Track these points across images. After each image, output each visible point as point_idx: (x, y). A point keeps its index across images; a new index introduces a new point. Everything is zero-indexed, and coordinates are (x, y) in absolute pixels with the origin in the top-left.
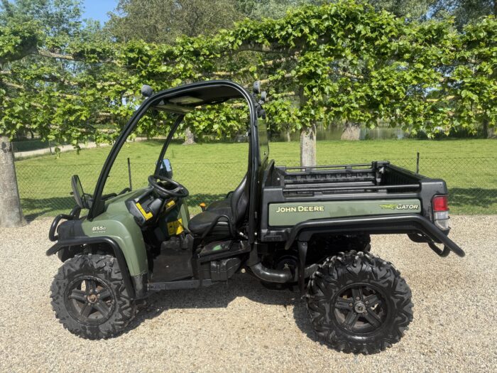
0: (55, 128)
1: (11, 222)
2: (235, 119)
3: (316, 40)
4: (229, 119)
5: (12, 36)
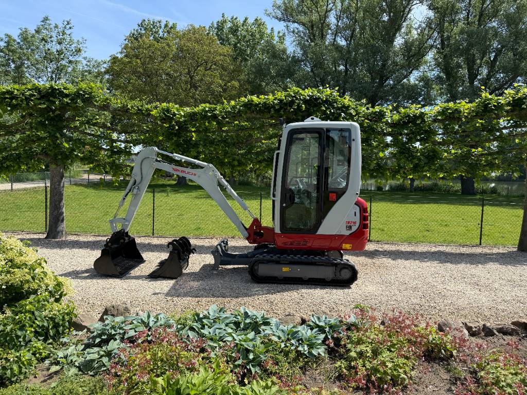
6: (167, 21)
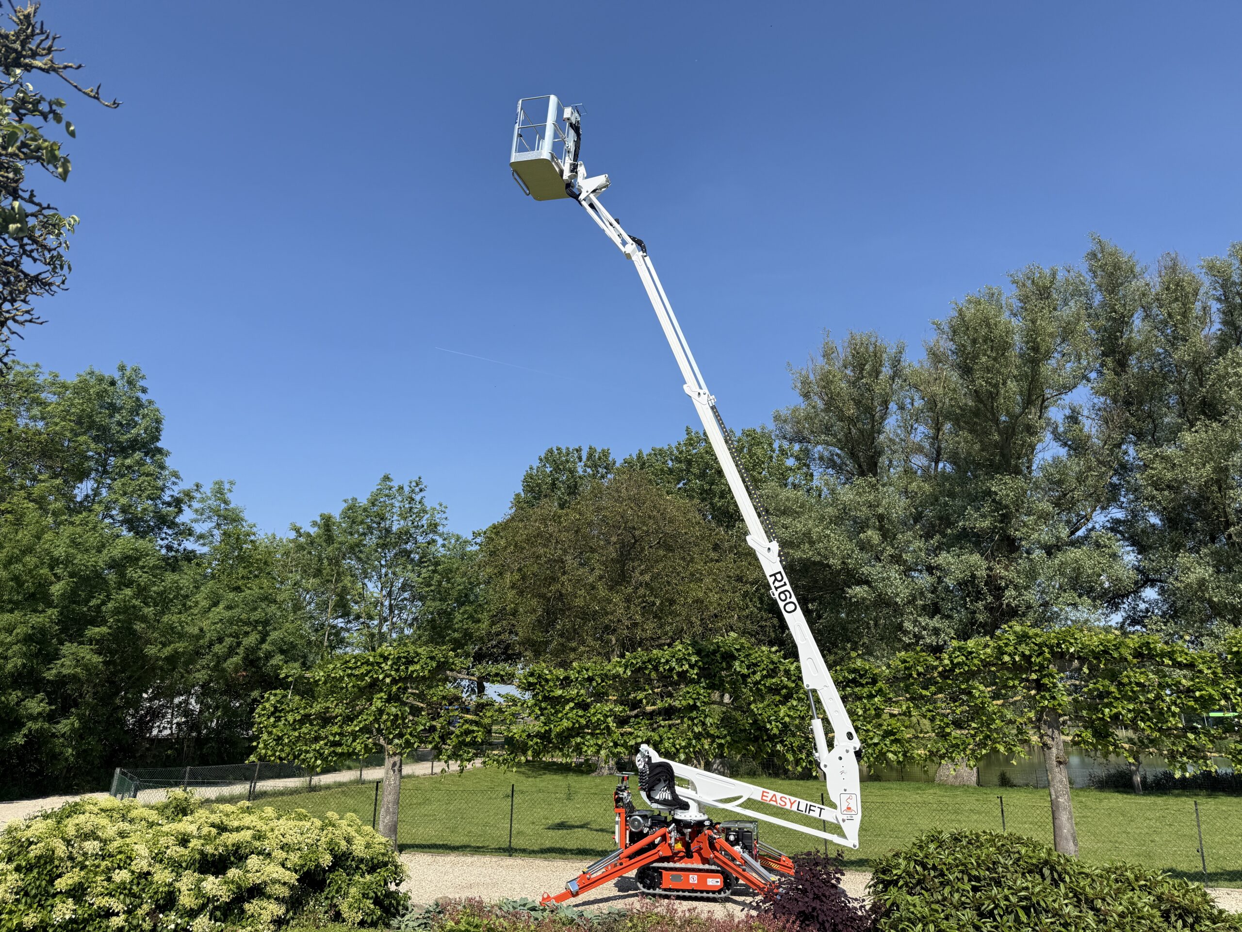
0: (448, 748)
2: (622, 745)
3: (697, 674)
4: (616, 745)
5: (429, 661)
6: (590, 448)
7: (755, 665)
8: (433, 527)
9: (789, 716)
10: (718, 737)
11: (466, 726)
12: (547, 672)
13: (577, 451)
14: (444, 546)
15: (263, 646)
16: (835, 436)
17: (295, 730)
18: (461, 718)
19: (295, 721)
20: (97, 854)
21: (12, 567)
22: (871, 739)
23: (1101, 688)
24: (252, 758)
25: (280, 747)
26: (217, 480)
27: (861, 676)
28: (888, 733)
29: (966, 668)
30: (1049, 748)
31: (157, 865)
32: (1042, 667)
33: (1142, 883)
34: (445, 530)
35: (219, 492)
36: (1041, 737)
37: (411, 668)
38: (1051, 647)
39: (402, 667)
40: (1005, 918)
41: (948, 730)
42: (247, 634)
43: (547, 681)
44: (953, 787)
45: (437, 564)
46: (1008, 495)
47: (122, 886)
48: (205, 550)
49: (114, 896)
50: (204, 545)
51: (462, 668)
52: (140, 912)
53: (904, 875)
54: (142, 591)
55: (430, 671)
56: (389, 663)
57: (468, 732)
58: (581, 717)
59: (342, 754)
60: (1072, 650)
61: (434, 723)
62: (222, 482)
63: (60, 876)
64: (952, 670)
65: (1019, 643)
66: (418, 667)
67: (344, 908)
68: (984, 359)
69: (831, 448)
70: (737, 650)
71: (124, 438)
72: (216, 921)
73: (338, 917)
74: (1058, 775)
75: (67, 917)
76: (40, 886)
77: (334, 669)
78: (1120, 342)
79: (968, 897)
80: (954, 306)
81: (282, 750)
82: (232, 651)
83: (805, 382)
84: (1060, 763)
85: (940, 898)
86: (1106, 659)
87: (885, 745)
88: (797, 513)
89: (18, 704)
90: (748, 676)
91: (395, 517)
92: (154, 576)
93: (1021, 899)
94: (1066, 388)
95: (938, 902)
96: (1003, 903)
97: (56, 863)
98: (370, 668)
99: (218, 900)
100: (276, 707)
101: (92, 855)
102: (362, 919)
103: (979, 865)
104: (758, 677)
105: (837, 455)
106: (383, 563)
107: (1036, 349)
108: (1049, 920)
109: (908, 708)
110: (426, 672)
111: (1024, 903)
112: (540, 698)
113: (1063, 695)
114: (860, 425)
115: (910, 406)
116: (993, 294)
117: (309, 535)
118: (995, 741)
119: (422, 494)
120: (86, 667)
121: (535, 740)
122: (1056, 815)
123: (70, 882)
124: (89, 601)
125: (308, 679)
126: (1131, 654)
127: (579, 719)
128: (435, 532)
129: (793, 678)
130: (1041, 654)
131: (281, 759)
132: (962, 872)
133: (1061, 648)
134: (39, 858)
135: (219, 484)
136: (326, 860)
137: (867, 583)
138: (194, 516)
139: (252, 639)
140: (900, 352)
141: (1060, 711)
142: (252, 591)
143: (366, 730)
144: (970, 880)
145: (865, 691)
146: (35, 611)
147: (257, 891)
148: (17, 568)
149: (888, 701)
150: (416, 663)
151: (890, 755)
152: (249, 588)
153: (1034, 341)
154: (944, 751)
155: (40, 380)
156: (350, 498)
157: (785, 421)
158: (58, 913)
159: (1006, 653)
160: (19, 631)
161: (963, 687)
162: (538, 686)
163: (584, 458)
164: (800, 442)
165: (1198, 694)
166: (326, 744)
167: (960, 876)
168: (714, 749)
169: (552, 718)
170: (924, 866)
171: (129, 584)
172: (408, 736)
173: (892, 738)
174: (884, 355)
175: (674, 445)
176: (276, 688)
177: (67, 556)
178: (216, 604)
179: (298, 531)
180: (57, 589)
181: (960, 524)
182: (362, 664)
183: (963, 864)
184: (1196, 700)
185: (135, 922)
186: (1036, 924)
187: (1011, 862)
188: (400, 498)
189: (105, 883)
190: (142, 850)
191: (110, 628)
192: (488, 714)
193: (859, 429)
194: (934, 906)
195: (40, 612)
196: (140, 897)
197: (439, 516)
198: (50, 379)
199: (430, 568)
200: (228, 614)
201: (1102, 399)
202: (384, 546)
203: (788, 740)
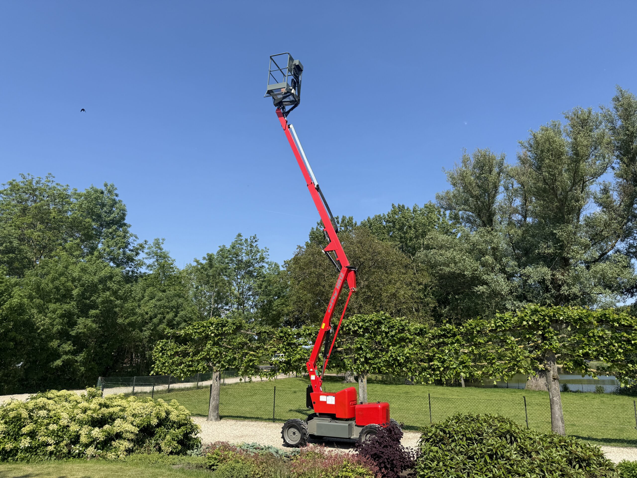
0: (242, 368)
1: (213, 418)
3: (362, 332)
5: (232, 325)
6: (344, 217)
7: (393, 327)
8: (262, 259)
9: (409, 353)
10: (374, 364)
11: (250, 357)
12: (290, 331)
13: (336, 218)
14: (268, 268)
15: (176, 318)
16: (469, 206)
17: (171, 359)
18: (248, 353)
19: (171, 354)
20: (45, 417)
21: (55, 282)
22: (452, 365)
23: (577, 339)
24: (152, 372)
25: (164, 368)
26: (156, 238)
27: (448, 333)
28: (462, 363)
29: (503, 328)
30: (549, 371)
31: (73, 422)
32: (544, 328)
33: (563, 444)
34: (269, 260)
35: (157, 244)
36: (545, 366)
37: (224, 329)
38: (550, 317)
39: (220, 328)
40: (479, 460)
41: (494, 361)
42: (168, 313)
43: (289, 335)
44: (534, 391)
45: (264, 277)
46: (563, 235)
47: (53, 432)
48: (151, 272)
49: (49, 436)
50: (151, 270)
51: (249, 329)
52: (62, 444)
53: (433, 436)
54: (115, 293)
55: (233, 330)
56: (214, 326)
57: (251, 361)
58: (305, 353)
59: (193, 371)
60: (561, 318)
61: (235, 356)
62: (159, 239)
63: (24, 426)
64: (496, 329)
65: (532, 315)
66: (227, 328)
67: (163, 445)
68: (547, 161)
69: (467, 212)
70: (384, 319)
71: (107, 219)
72: (98, 449)
73: (160, 450)
74: (553, 385)
75: (26, 446)
76: (15, 431)
77: (188, 329)
78: (631, 147)
79: (464, 449)
80: (530, 132)
81: (165, 369)
82: (161, 322)
83: (453, 178)
84: (554, 379)
85: (450, 448)
86: (581, 323)
87: (460, 368)
88: (448, 247)
89: (59, 346)
90: (388, 333)
91: (244, 254)
92: (120, 286)
93: (488, 450)
94: (596, 175)
95: (449, 451)
96: (479, 452)
97: (22, 420)
98: (204, 329)
99: (98, 439)
100: (162, 348)
101: (43, 417)
102: (171, 451)
103: (472, 432)
104: (393, 333)
105: (472, 216)
106: (239, 277)
107: (577, 154)
108: (504, 462)
109: (472, 349)
110: (231, 331)
111: (490, 453)
112: (285, 343)
113: (556, 342)
114: (482, 199)
115: (511, 188)
116: (555, 125)
117: (201, 264)
118: (520, 367)
119: (256, 243)
120: (89, 329)
121: (283, 364)
122: (552, 407)
123: (28, 429)
124: (91, 298)
125: (178, 334)
126: (596, 320)
127: (305, 354)
128: (263, 262)
129: (412, 334)
130: (544, 320)
131: (165, 373)
132: (463, 435)
133: (556, 317)
134: (14, 417)
135: (157, 240)
136: (155, 422)
137: (487, 284)
138: (146, 256)
139: (170, 316)
140: (503, 159)
141: (554, 351)
142: (171, 292)
143: (204, 359)
144: (466, 440)
145: (450, 340)
146: (66, 303)
147: (119, 436)
148: (57, 283)
149: (462, 346)
150: (227, 326)
151: (462, 374)
152: (170, 291)
153: (577, 150)
154: (491, 372)
155: (69, 192)
156: (222, 245)
157: (442, 199)
158: (22, 444)
159: (525, 320)
160: (58, 312)
161: (502, 338)
162: (284, 338)
163: (340, 222)
164: (451, 210)
165: (633, 342)
166: (185, 366)
167: (461, 437)
168: (371, 370)
169: (291, 353)
170: (445, 432)
171: (109, 289)
172: (223, 362)
173: (464, 365)
174: (494, 162)
175: (386, 214)
176: (163, 339)
177: (79, 277)
178: (152, 299)
179: (197, 262)
180: (75, 292)
181: (536, 251)
182: (201, 327)
183: (464, 431)
184: (632, 345)
185: (59, 449)
186: (495, 464)
187: (491, 431)
188: (246, 245)
189: (45, 431)
190: (65, 415)
191: (100, 310)
192: (261, 351)
193: (482, 202)
194: (447, 453)
195: (68, 303)
196: (62, 437)
197: (264, 254)
198: (73, 191)
199: (261, 280)
200: (158, 303)
201: (621, 180)
202: (239, 268)
203: (409, 365)
